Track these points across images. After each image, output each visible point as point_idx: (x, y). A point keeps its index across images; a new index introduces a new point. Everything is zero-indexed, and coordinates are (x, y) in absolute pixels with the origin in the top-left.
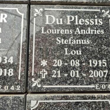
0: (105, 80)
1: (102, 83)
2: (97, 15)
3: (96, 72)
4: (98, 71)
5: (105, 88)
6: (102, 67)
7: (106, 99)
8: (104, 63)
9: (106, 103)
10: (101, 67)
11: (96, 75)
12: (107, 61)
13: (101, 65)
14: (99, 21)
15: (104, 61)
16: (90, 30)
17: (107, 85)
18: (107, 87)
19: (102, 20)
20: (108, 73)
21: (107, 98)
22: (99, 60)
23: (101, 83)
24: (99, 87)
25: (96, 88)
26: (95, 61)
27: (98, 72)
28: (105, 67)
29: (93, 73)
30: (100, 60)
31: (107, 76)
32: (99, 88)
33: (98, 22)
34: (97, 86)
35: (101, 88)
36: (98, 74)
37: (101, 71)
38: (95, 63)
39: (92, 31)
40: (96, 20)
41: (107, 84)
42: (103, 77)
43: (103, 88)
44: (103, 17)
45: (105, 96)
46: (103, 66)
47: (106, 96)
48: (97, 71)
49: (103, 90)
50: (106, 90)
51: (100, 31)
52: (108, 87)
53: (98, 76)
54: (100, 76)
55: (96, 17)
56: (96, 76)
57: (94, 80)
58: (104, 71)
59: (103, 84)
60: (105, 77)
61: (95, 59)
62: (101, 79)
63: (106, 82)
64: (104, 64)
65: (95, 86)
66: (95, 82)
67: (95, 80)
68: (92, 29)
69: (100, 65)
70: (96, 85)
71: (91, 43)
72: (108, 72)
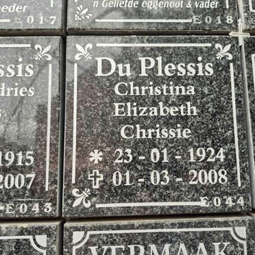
0: (28, 193)
1: (21, 200)
2: (22, 56)
3: (9, 178)
4: (15, 175)
5: (25, 211)
6: (24, 167)
7: (25, 233)
8: (28, 157)
9: (24, 242)
10: (22, 167)
11: (9, 183)
12: (36, 153)
13: (22, 163)
14: (27, 69)
15: (30, 155)
16: (5, 89)
17: (31, 205)
18: (29, 209)
19: (32, 66)
20: (35, 179)
21: (26, 231)
22: (19, 151)
23: (19, 202)
24: (13, 210)
25: (7, 212)
26: (10, 154)
27: (15, 177)
28: (30, 167)
29: (4, 179)
30: (21, 152)
31: (32, 185)
32: (14, 212)
33: (24, 71)
34: (9, 207)
35: (18, 212)
36: (15, 181)
37: (21, 175)
38: (10, 157)
39: (9, 90)
40: (20, 67)
41: (31, 202)
42: (25, 188)
43: (21, 211)
44: (36, 59)
45: (23, 228)
46: (27, 164)
47: (26, 229)
48: (11, 175)
49: (22, 216)
50: (27, 216)
51: (26, 90)
52: (33, 209)
53: (14, 185)
54: (17, 186)
55: (20, 60)
56: (9, 186)
57: (3, 193)
58: (28, 176)
59: (23, 202)
60: (29, 187)
61: (11, 150)
62: (18, 191)
63: (30, 199)
64: (29, 161)
65: (6, 207)
66: (6, 198)
67: (6, 194)
68: (9, 86)
69: (20, 163)
70: (8, 205)
71: (5, 115)
72: (36, 176)
